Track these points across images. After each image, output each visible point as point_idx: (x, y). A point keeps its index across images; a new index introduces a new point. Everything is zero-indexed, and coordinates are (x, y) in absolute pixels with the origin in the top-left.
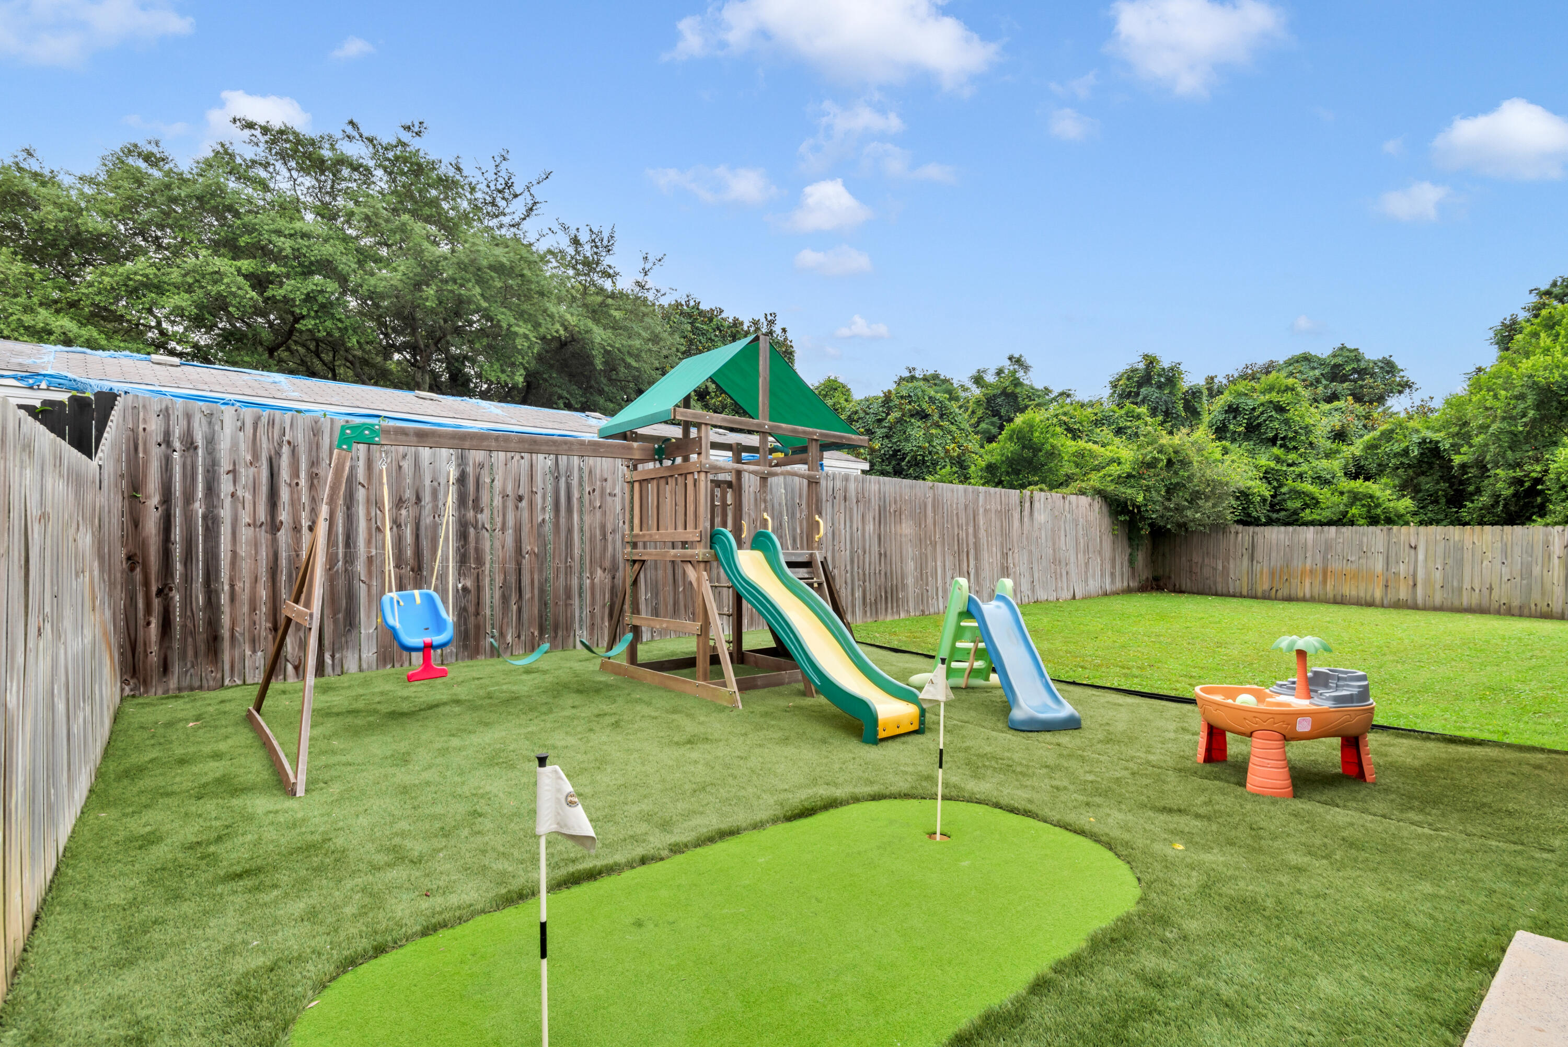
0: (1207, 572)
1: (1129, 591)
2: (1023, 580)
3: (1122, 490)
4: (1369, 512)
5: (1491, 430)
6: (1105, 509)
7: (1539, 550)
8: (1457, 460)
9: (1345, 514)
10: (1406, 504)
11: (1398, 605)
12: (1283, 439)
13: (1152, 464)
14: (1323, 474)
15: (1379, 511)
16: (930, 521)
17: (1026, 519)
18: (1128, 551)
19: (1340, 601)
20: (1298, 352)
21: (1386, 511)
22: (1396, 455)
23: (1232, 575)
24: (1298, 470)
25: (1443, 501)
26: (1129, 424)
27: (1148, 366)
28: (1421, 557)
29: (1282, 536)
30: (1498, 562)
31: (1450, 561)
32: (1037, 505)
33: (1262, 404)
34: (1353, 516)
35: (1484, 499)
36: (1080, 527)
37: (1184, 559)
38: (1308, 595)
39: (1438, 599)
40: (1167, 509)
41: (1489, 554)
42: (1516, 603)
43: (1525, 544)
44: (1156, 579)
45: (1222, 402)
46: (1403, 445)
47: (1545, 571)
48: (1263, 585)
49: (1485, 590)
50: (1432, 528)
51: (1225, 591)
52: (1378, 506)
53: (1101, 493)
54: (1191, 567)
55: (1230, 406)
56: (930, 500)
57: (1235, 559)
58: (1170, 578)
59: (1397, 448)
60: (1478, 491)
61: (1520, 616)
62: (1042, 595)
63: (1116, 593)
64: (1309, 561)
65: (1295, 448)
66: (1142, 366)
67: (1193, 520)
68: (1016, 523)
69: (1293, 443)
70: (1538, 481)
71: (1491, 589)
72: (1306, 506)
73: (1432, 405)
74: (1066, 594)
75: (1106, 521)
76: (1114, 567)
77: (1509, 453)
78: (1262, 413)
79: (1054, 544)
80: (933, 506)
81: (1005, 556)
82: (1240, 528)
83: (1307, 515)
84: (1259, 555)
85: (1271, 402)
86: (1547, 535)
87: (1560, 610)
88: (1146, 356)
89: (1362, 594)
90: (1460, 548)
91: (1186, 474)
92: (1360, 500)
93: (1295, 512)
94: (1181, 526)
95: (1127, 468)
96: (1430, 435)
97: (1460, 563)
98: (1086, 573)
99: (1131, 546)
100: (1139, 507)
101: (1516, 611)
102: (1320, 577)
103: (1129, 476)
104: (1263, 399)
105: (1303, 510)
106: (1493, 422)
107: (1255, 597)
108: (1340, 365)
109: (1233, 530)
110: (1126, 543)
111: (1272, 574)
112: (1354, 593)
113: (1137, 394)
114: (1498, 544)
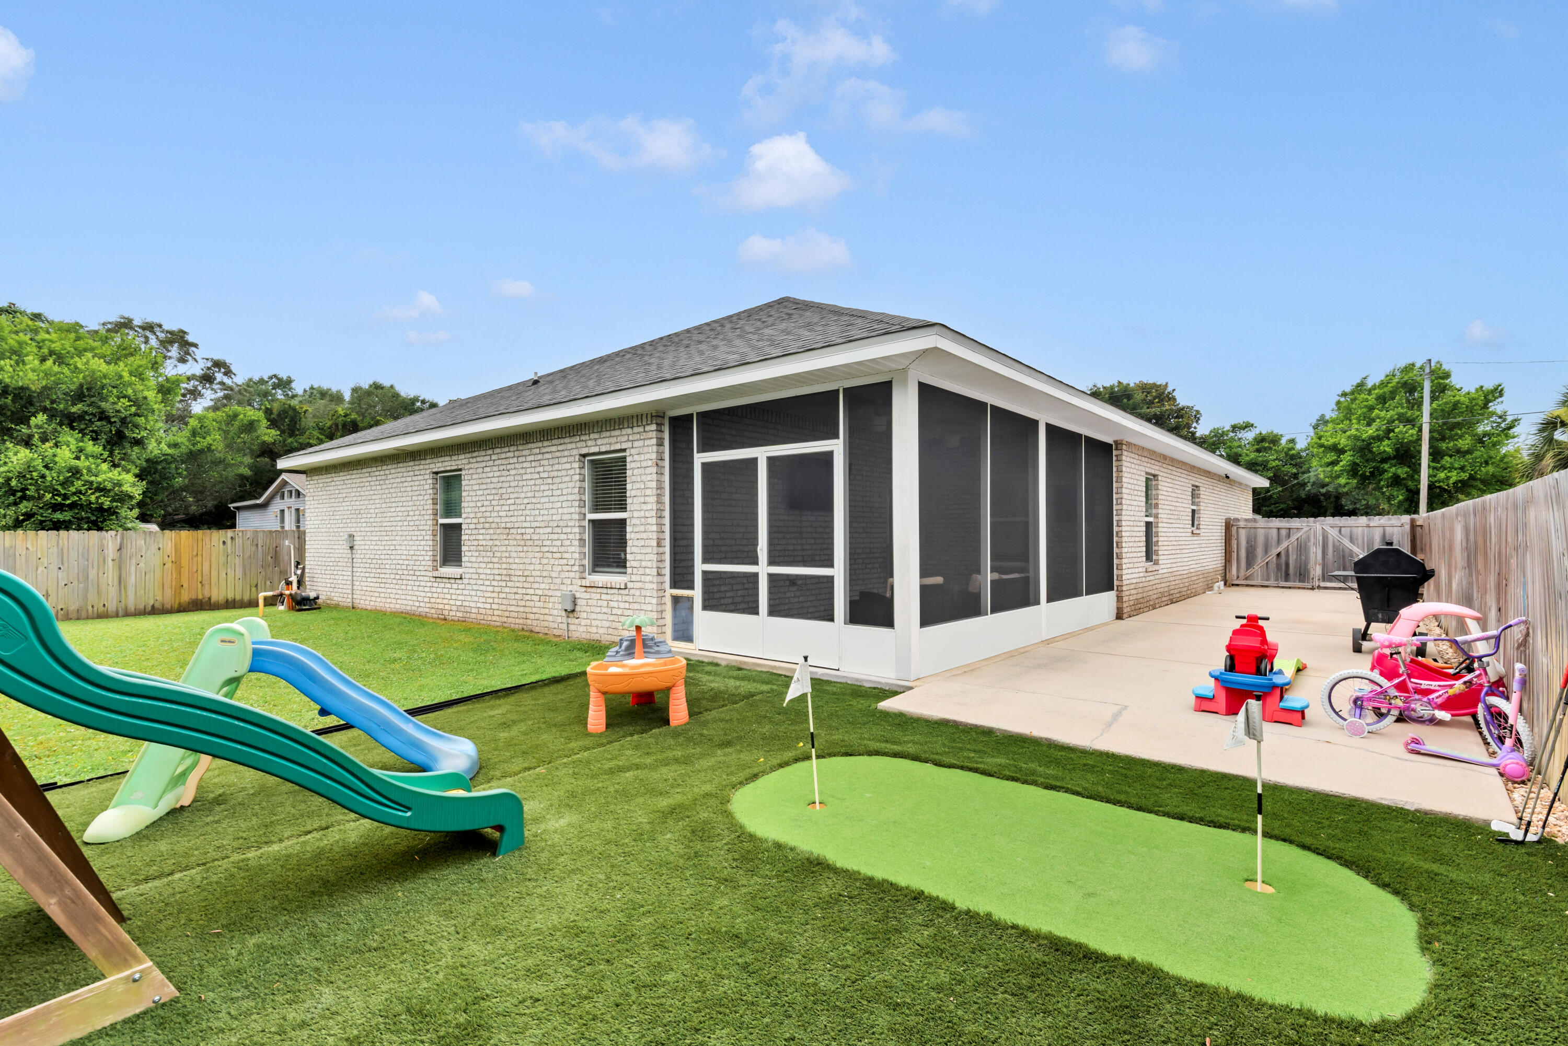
7: (94, 555)
30: (54, 567)
41: (44, 560)
42: (73, 607)
43: (81, 549)
47: (101, 574)
61: (78, 619)
87: (114, 609)
101: (74, 615)
114: (55, 550)
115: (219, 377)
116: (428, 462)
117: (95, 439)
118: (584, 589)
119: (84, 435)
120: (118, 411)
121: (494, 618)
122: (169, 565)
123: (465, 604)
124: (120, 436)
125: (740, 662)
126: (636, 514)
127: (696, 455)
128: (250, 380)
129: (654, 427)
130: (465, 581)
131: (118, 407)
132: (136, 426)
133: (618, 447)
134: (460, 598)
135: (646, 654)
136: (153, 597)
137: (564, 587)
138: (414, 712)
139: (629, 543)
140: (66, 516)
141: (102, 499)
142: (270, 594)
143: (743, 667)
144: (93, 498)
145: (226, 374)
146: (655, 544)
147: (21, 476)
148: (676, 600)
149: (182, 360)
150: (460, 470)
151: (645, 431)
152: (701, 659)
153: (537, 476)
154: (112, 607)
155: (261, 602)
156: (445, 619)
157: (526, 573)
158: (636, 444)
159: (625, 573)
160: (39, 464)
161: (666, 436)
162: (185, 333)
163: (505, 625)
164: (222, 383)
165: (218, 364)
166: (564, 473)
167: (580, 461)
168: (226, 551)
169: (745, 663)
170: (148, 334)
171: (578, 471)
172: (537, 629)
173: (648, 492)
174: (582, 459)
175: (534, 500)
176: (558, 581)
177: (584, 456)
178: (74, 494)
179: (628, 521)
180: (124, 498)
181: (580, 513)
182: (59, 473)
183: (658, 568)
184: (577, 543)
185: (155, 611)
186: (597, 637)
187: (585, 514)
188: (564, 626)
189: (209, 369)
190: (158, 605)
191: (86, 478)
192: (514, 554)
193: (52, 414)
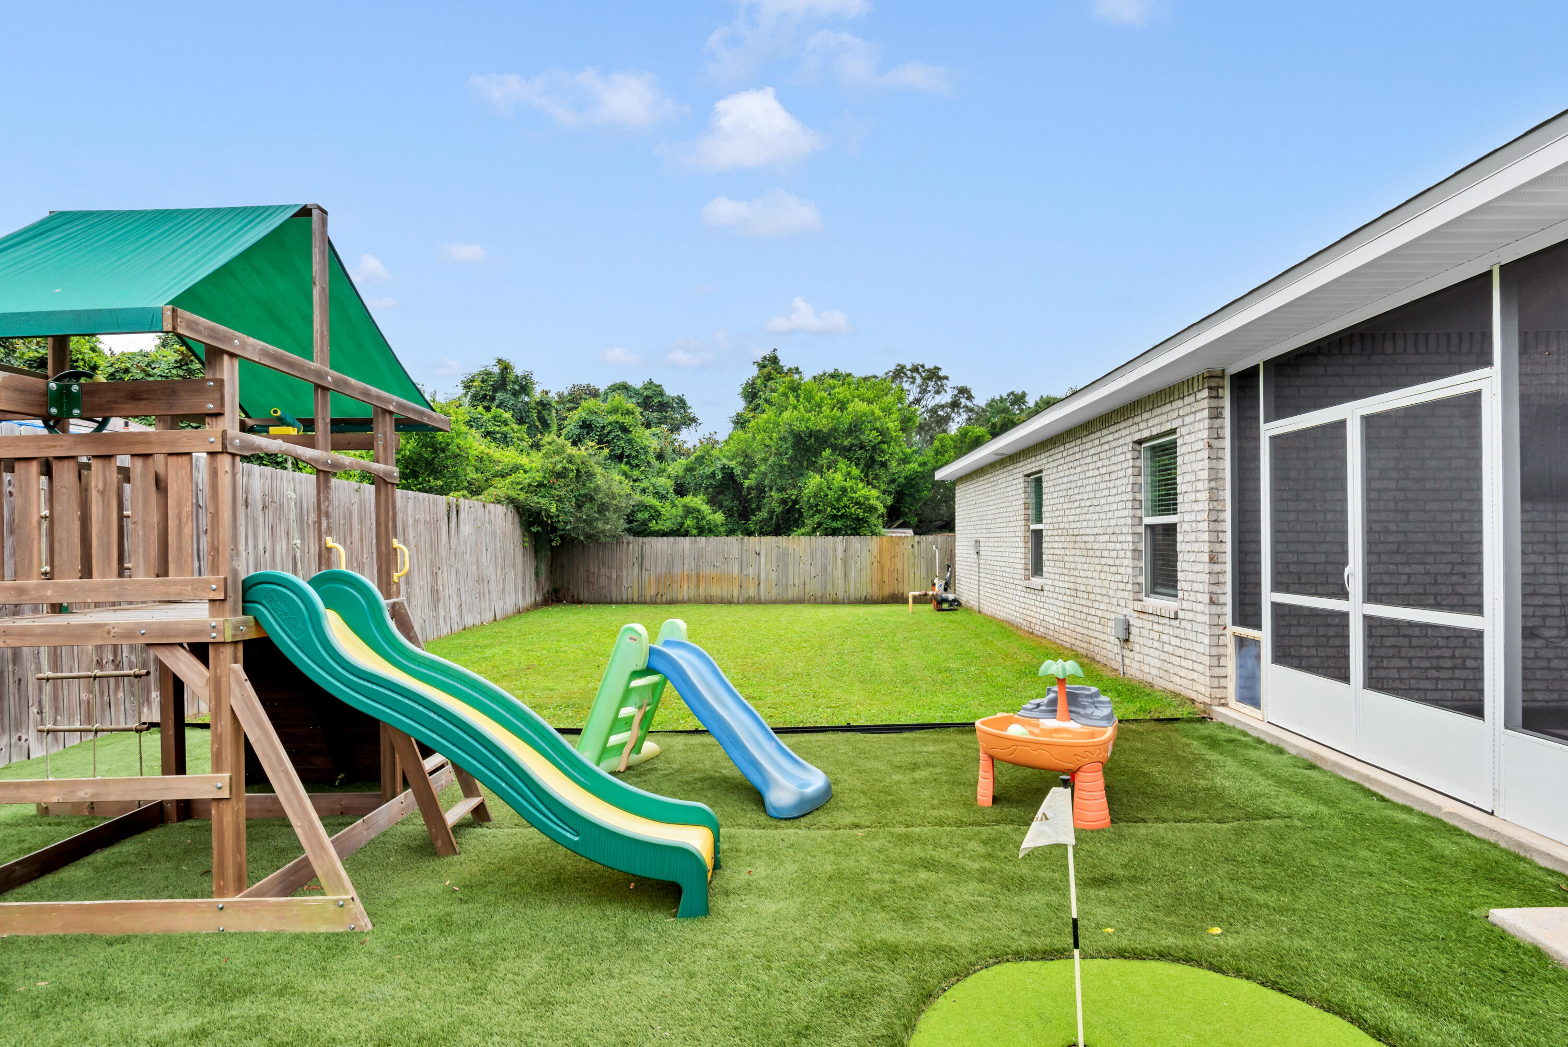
0: (603, 581)
1: (536, 606)
2: (452, 605)
3: (535, 499)
4: (697, 523)
5: (769, 463)
6: (517, 519)
7: (830, 555)
8: (746, 483)
9: (682, 525)
10: (719, 517)
11: (750, 601)
12: (628, 457)
13: (561, 475)
14: (660, 489)
15: (704, 523)
16: (356, 535)
17: (453, 532)
18: (534, 563)
19: (709, 601)
20: (619, 380)
21: (709, 523)
22: (707, 477)
23: (624, 583)
24: (642, 485)
25: (736, 514)
26: (497, 429)
27: (502, 372)
28: (763, 561)
29: (665, 546)
30: (808, 563)
31: (780, 564)
32: (462, 515)
33: (610, 424)
34: (688, 526)
35: (763, 514)
36: (498, 538)
37: (581, 569)
38: (686, 598)
39: (774, 594)
40: (578, 520)
41: (803, 558)
42: (819, 594)
43: (823, 550)
44: (556, 591)
45: (576, 417)
46: (711, 469)
47: (834, 570)
48: (651, 592)
49: (801, 585)
50: (769, 538)
51: (619, 599)
52: (703, 518)
53: (511, 500)
54: (588, 577)
55: (584, 422)
56: (356, 506)
57: (627, 568)
58: (568, 589)
59: (708, 471)
60: (759, 509)
62: (469, 621)
63: (527, 610)
64: (686, 567)
65: (637, 466)
66: (496, 370)
67: (603, 532)
68: (444, 537)
69: (636, 461)
70: (795, 502)
71: (805, 584)
72: (652, 517)
73: (717, 438)
74: (489, 617)
75: (518, 532)
76: (524, 582)
77: (779, 481)
78: (609, 433)
79: (477, 560)
80: (360, 516)
81: (435, 576)
82: (631, 538)
83: (653, 525)
84: (647, 564)
85: (617, 422)
86: (835, 543)
87: (843, 598)
88: (500, 361)
89: (725, 594)
90: (786, 554)
91: (592, 486)
92: (692, 513)
93: (645, 523)
94: (589, 537)
95: (538, 477)
96: (725, 461)
97: (786, 565)
98: (503, 589)
99: (537, 558)
100: (551, 517)
101: (819, 600)
102: (695, 582)
103: (540, 485)
104: (611, 418)
105: (650, 521)
106: (770, 455)
107: (644, 603)
108: (650, 397)
109: (625, 541)
110: (533, 555)
111: (658, 580)
112: (719, 594)
113: (493, 399)
114: (808, 550)
115: (963, 401)
116: (1022, 464)
117: (857, 465)
118: (1136, 614)
119: (851, 462)
120: (870, 441)
121: (1067, 639)
122: (876, 564)
123: (1046, 618)
124: (872, 459)
125: (1316, 756)
126: (1187, 517)
127: (1263, 426)
128: (993, 400)
129: (1205, 393)
130: (1046, 593)
131: (870, 438)
132: (883, 452)
133: (1168, 427)
134: (1043, 611)
135: (1071, 715)
136: (866, 590)
137: (1119, 609)
138: (778, 731)
139: (1180, 557)
140: (837, 524)
141: (859, 511)
142: (917, 593)
143: (1319, 764)
144: (853, 510)
145: (967, 399)
146: (1207, 560)
147: (815, 496)
148: (1241, 642)
149: (938, 392)
150: (1041, 471)
151: (1196, 401)
152: (1263, 737)
153: (1096, 472)
154: (841, 595)
155: (911, 600)
156: (1032, 633)
157: (1089, 589)
158: (1188, 420)
159: (1176, 596)
160: (825, 485)
161: (1227, 403)
162: (939, 369)
163: (1074, 648)
164: (966, 406)
165: (963, 391)
166: (1119, 467)
167: (1134, 450)
168: (914, 553)
169: (1322, 758)
170: (915, 374)
171: (1131, 463)
172: (1098, 658)
173: (1200, 486)
174: (1138, 447)
175: (1095, 502)
176: (1114, 601)
177: (1139, 442)
178: (843, 507)
179: (1178, 526)
180: (873, 509)
181: (1134, 516)
182: (836, 492)
183: (1211, 593)
184: (1129, 554)
185: (867, 601)
186: (1149, 678)
187: (1141, 518)
188: (1119, 658)
189: (956, 396)
190: (869, 597)
191: (850, 494)
192: (1079, 566)
193: (834, 448)
